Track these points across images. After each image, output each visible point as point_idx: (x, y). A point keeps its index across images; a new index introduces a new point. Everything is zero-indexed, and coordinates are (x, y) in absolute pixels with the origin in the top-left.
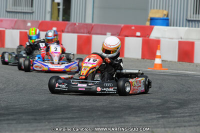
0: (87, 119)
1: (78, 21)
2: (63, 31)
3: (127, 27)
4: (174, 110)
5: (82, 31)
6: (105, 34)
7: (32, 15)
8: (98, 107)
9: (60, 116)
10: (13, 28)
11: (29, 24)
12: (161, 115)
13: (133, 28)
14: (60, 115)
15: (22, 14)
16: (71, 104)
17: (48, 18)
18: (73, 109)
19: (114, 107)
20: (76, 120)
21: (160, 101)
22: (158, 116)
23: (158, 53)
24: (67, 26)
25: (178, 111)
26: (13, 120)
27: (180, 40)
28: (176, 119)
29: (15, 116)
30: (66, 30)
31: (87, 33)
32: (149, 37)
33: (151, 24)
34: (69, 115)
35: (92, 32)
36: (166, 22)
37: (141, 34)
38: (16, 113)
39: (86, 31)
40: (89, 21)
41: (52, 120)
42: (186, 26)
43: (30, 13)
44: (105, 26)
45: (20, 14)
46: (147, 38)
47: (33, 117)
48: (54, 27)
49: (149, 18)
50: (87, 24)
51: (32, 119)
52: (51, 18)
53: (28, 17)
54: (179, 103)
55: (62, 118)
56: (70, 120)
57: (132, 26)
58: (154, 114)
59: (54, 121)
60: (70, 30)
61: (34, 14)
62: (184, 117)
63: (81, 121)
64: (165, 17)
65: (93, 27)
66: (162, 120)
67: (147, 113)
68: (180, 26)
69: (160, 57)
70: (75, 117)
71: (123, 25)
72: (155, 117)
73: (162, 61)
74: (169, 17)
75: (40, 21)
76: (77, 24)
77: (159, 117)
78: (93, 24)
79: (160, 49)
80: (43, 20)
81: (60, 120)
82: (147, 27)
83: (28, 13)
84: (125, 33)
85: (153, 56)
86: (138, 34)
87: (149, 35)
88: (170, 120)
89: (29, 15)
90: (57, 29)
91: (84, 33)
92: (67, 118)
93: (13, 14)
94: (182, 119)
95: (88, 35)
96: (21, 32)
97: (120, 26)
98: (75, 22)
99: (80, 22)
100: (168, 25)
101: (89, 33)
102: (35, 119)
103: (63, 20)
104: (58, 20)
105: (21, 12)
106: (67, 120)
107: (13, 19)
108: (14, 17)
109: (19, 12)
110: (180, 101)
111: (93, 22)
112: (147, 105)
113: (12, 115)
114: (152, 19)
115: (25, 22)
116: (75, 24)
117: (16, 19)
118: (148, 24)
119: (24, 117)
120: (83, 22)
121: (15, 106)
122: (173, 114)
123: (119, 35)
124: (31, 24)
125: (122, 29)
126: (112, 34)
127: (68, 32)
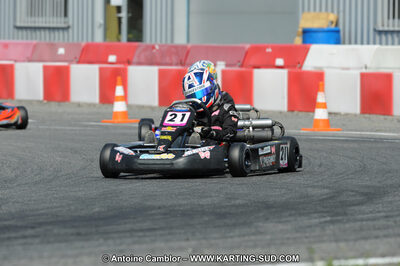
1: (159, 42)
2: (129, 63)
3: (257, 50)
4: (356, 208)
5: (168, 60)
7: (66, 33)
8: (203, 206)
9: (128, 226)
10: (30, 60)
11: (61, 51)
12: (328, 219)
13: (269, 50)
15: (47, 32)
16: (149, 203)
17: (99, 38)
18: (153, 212)
20: (161, 232)
21: (326, 191)
22: (323, 220)
23: (320, 98)
24: (137, 53)
25: (363, 208)
27: (364, 71)
28: (359, 223)
29: (38, 230)
30: (135, 60)
31: (177, 65)
32: (300, 68)
33: (304, 41)
34: (147, 224)
35: (188, 61)
36: (334, 36)
37: (285, 62)
38: (41, 224)
39: (174, 60)
40: (180, 39)
42: (374, 43)
43: (63, 29)
45: (43, 32)
46: (296, 70)
48: (112, 54)
49: (300, 30)
50: (176, 47)
51: (72, 234)
52: (105, 36)
53: (58, 37)
54: (366, 194)
55: (132, 231)
56: (148, 234)
57: (268, 47)
58: (316, 215)
60: (143, 59)
61: (70, 30)
62: (374, 219)
63: (169, 234)
64: (333, 27)
65: (188, 52)
66: (331, 227)
67: (300, 215)
68: (362, 43)
69: (324, 106)
70: (156, 227)
71: (248, 46)
72: (317, 221)
73: (330, 113)
74: (341, 27)
75: (84, 43)
76: (157, 47)
77: (326, 222)
78: (189, 45)
79: (323, 91)
80: (90, 41)
81: (128, 234)
82: (297, 47)
83: (58, 29)
84: (253, 61)
85: (311, 104)
86: (280, 62)
87: (301, 63)
88: (347, 226)
89: (61, 32)
90: (118, 59)
91: (171, 64)
92: (142, 230)
93: (29, 32)
94: (371, 223)
95: (180, 68)
96: (45, 68)
97: (243, 48)
98: (153, 42)
99: (164, 42)
100: (338, 42)
101: (182, 63)
102: (79, 234)
103: (129, 40)
104: (119, 40)
105: (44, 28)
106: (141, 234)
107: (29, 41)
108: (32, 39)
109: (40, 28)
110: (366, 190)
111: (188, 40)
112: (302, 200)
113: (33, 228)
114: (305, 32)
115: (53, 47)
116: (153, 47)
117: (34, 42)
118: (298, 41)
119: (56, 231)
120: (169, 42)
121: (37, 210)
122: (352, 215)
123: (242, 66)
124: (66, 51)
125: (247, 53)
126: (227, 65)
127: (140, 63)
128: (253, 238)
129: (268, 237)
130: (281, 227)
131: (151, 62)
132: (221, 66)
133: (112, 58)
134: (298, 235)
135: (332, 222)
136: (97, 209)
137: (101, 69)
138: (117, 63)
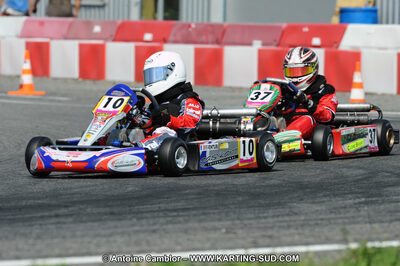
0: (216, 211)
1: (195, 20)
2: (165, 41)
3: (294, 29)
4: (391, 189)
5: (204, 38)
6: (250, 44)
7: (102, 11)
10: (66, 38)
11: (97, 29)
12: (363, 199)
13: (306, 29)
14: (161, 205)
15: (83, 10)
17: (135, 16)
18: (187, 191)
19: (271, 186)
20: (194, 212)
21: (361, 171)
22: (357, 201)
23: (357, 78)
24: (173, 31)
26: (67, 216)
28: (393, 205)
29: (71, 209)
30: (171, 38)
31: (213, 43)
32: (337, 47)
33: (341, 21)
34: (180, 205)
35: (224, 40)
36: (371, 16)
37: (322, 41)
38: (74, 203)
39: (211, 38)
40: (217, 18)
41: (145, 215)
43: (99, 7)
44: (249, 27)
46: (333, 50)
47: (108, 210)
48: (149, 32)
49: (337, 10)
50: (213, 26)
51: (106, 214)
52: (142, 14)
53: (94, 15)
56: (181, 214)
57: (304, 26)
58: (350, 196)
59: (148, 215)
60: (179, 38)
61: (106, 8)
63: (204, 214)
64: (370, 6)
65: (224, 32)
66: (366, 208)
67: (335, 195)
69: (360, 86)
71: (284, 25)
72: (351, 201)
73: (366, 94)
74: (378, 7)
75: (119, 22)
76: (193, 26)
77: (361, 203)
78: (226, 24)
79: (360, 70)
80: (126, 19)
81: (161, 214)
82: (334, 27)
83: (94, 7)
84: (289, 40)
85: (348, 85)
86: (316, 41)
87: (338, 42)
89: (97, 10)
90: (154, 36)
91: (207, 43)
92: (175, 210)
95: (216, 46)
96: (81, 46)
97: (280, 27)
98: (190, 21)
99: (200, 20)
100: (375, 21)
101: (218, 42)
102: (112, 213)
103: (165, 18)
104: (155, 18)
106: (175, 214)
111: (225, 19)
112: (336, 181)
113: (66, 207)
114: (343, 11)
115: (89, 25)
116: (189, 26)
117: (70, 20)
118: (335, 20)
119: (89, 210)
120: (205, 20)
121: (71, 188)
122: (387, 196)
123: (278, 45)
124: (102, 29)
125: (283, 33)
126: (263, 44)
127: (176, 42)
128: (286, 218)
129: (302, 218)
130: (315, 207)
131: (187, 41)
132: (257, 45)
133: (148, 37)
134: (333, 216)
135: (366, 203)
136: (131, 189)
137: (137, 48)
138: (153, 41)
